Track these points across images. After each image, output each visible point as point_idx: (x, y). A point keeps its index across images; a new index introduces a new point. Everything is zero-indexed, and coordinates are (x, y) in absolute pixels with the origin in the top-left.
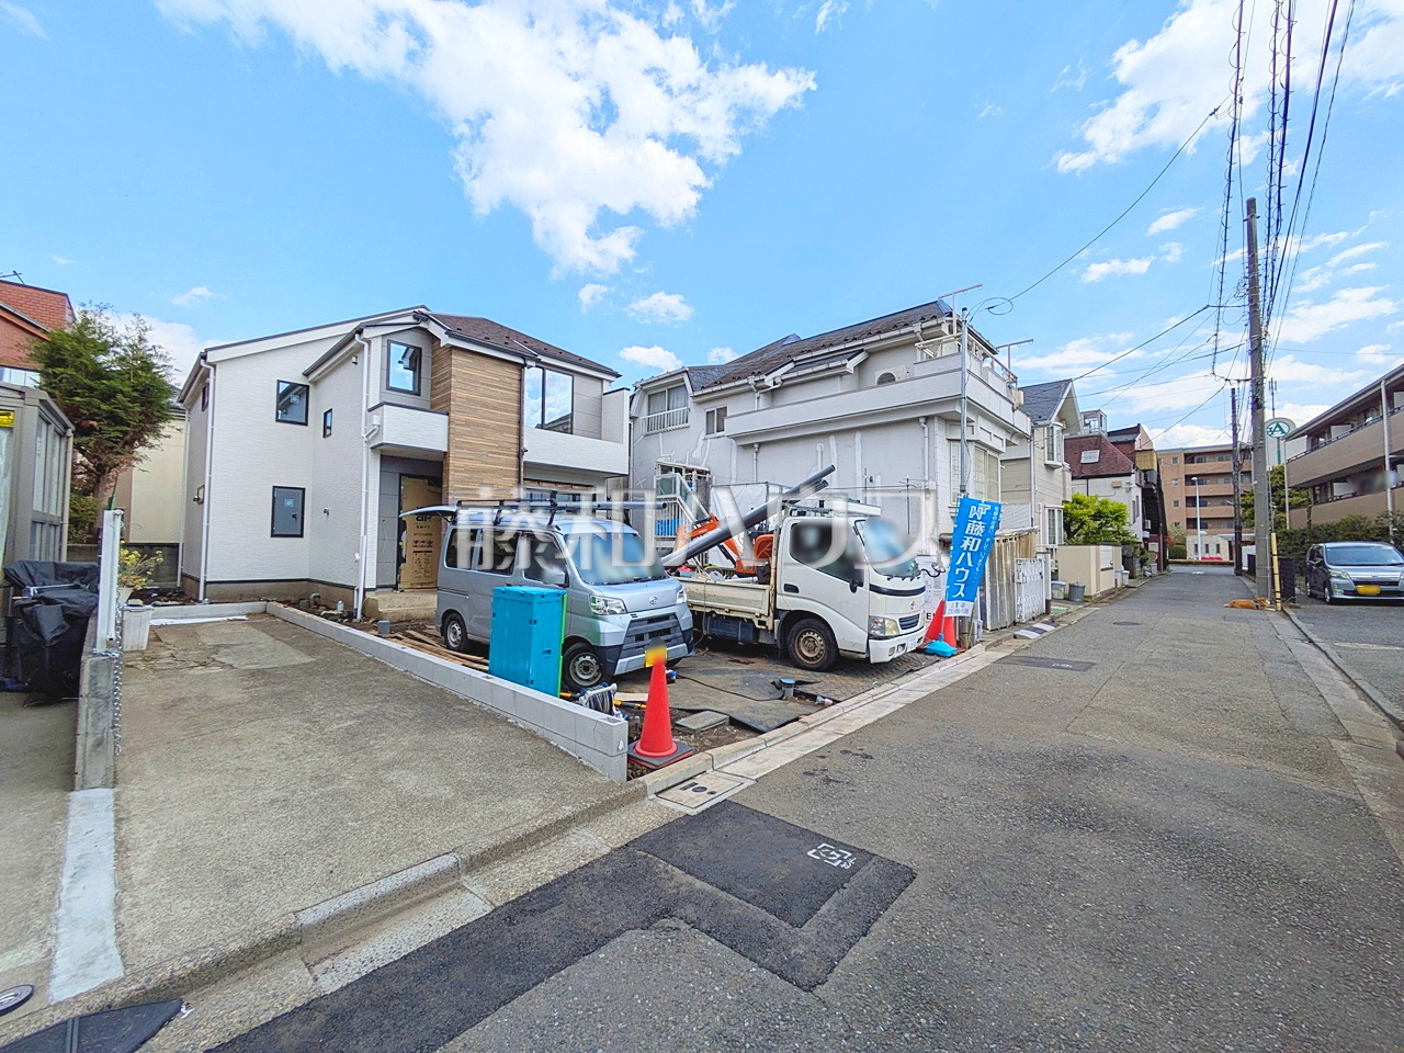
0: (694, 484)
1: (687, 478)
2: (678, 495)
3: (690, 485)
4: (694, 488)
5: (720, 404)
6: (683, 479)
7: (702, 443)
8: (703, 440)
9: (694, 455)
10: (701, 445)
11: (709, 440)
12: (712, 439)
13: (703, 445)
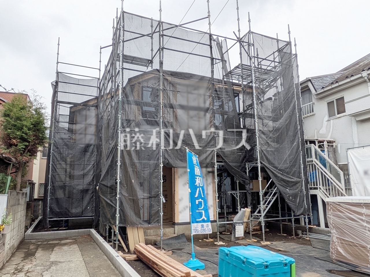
0: (326, 150)
1: (320, 147)
2: (314, 158)
3: (323, 151)
4: (326, 152)
5: (338, 96)
6: (317, 147)
7: (327, 124)
8: (327, 122)
9: (321, 132)
10: (326, 125)
11: (332, 121)
12: (334, 120)
13: (327, 125)
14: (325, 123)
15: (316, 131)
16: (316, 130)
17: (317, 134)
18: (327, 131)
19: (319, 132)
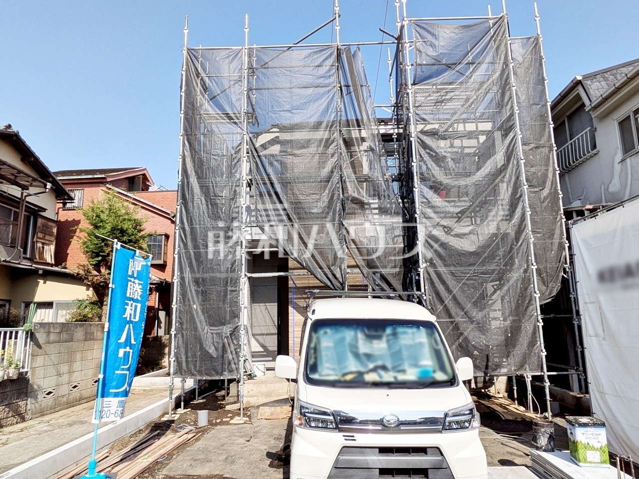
7: (620, 168)
8: (620, 164)
9: (611, 189)
10: (619, 172)
11: (628, 160)
12: (632, 157)
13: (622, 169)
14: (618, 167)
15: (603, 189)
16: (603, 186)
17: (605, 194)
18: (621, 184)
19: (608, 189)
